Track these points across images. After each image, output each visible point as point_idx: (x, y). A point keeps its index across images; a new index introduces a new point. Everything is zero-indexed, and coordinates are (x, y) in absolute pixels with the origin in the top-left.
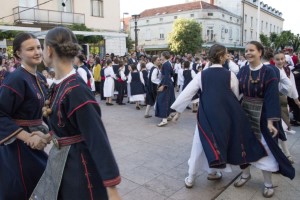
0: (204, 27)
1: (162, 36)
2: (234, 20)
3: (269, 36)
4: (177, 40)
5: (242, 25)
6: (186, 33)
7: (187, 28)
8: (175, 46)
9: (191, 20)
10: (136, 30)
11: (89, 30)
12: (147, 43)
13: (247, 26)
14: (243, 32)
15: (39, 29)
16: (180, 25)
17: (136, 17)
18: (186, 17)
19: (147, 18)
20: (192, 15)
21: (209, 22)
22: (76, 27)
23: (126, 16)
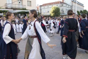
0: (61, 9)
1: (48, 12)
2: (69, 7)
3: (80, 11)
4: (53, 13)
5: (72, 8)
6: (55, 11)
7: (56, 9)
8: (52, 15)
9: (57, 7)
10: (41, 10)
11: (27, 10)
12: (44, 14)
15: (13, 10)
16: (53, 8)
17: (41, 6)
18: (55, 6)
19: (44, 6)
20: (57, 5)
21: (62, 7)
22: (23, 9)
23: (38, 6)
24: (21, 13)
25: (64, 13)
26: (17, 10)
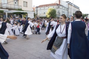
0: (57, 11)
1: (44, 13)
2: (66, 9)
4: (49, 14)
5: (68, 11)
6: (52, 12)
7: (52, 11)
8: (48, 16)
9: (53, 8)
10: (37, 11)
11: (23, 11)
12: (40, 15)
14: (68, 12)
15: (8, 10)
16: (50, 10)
17: (37, 7)
19: (40, 8)
20: (54, 7)
21: (58, 9)
22: (19, 10)
23: (34, 7)
24: (17, 14)
25: (60, 15)
26: (12, 11)
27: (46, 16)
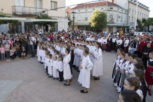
0: (108, 15)
1: (86, 19)
2: (124, 11)
3: (141, 20)
4: (94, 21)
5: (128, 14)
6: (99, 18)
7: (99, 15)
8: (93, 25)
9: (102, 11)
12: (78, 22)
13: (130, 15)
14: (128, 17)
16: (96, 14)
17: (74, 13)
18: (99, 9)
19: (79, 9)
21: (111, 12)
24: (40, 24)
25: (113, 23)
27: (88, 24)
